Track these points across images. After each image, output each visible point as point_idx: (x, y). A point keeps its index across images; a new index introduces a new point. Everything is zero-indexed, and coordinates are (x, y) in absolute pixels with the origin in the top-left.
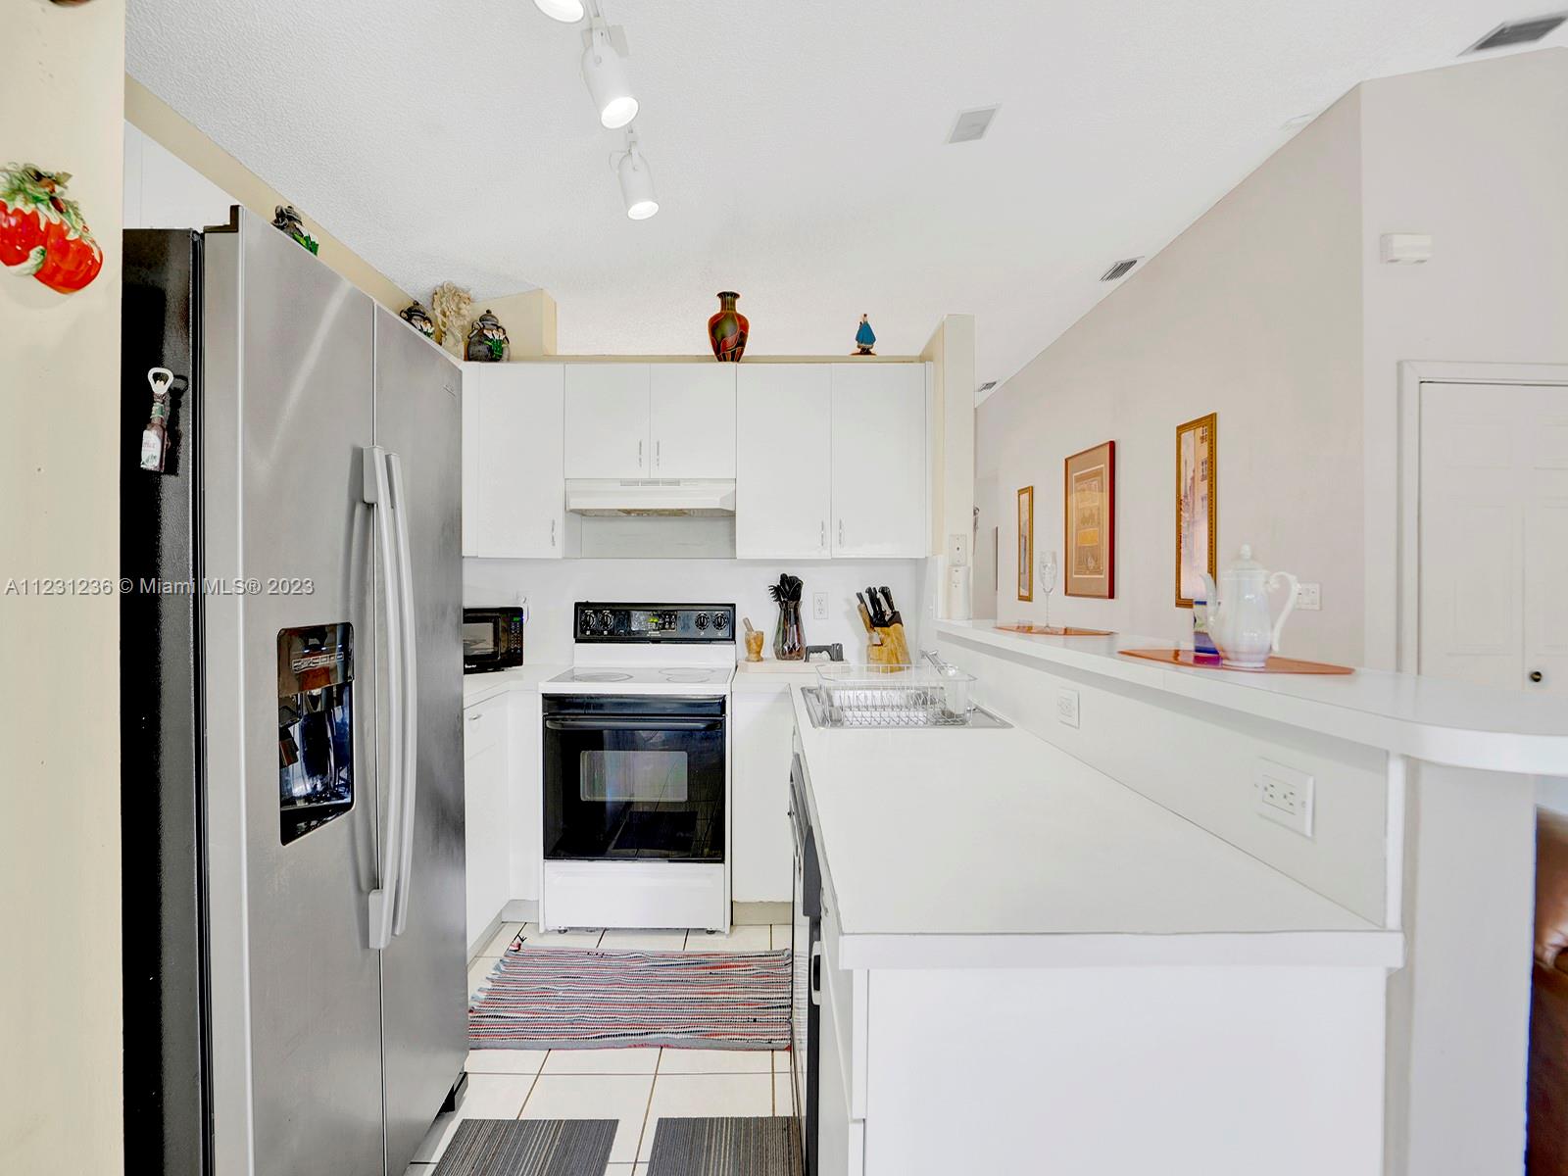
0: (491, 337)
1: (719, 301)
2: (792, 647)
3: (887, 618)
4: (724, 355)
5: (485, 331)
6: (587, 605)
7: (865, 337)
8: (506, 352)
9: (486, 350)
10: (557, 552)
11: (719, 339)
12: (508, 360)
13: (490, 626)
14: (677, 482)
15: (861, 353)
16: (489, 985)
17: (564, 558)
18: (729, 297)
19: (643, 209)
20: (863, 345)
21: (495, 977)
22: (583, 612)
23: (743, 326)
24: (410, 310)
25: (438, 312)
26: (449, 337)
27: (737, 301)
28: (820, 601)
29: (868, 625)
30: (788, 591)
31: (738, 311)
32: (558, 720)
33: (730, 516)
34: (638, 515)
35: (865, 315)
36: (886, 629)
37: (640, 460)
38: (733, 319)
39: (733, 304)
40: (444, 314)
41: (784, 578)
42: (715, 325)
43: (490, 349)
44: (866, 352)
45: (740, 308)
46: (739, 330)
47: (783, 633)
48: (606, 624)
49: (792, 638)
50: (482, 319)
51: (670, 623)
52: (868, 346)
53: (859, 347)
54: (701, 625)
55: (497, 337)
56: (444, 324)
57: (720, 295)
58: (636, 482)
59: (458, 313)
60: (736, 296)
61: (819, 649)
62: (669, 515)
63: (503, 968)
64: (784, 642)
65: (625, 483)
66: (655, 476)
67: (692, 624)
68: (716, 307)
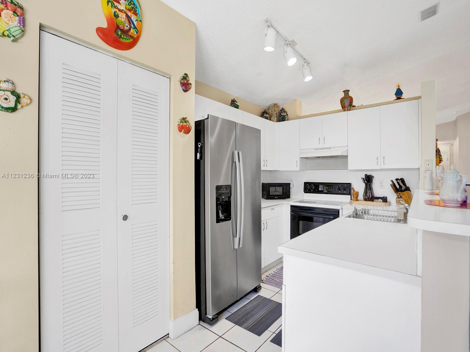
0: (282, 115)
1: (343, 93)
2: (370, 197)
3: (403, 189)
4: (345, 109)
5: (281, 114)
6: (308, 183)
7: (399, 94)
8: (287, 118)
9: (281, 118)
10: (298, 169)
11: (343, 105)
12: (288, 120)
13: (281, 188)
14: (330, 148)
15: (397, 99)
16: (274, 273)
17: (300, 170)
18: (346, 92)
19: (308, 79)
20: (398, 96)
21: (276, 272)
22: (306, 185)
23: (351, 99)
24: (264, 112)
25: (270, 111)
26: (273, 117)
27: (349, 92)
28: (381, 183)
29: (395, 191)
30: (368, 180)
31: (350, 95)
32: (294, 212)
33: (346, 157)
34: (322, 158)
35: (399, 86)
36: (403, 193)
37: (319, 142)
38: (347, 98)
39: (348, 93)
40: (272, 111)
41: (366, 175)
42: (342, 101)
43: (283, 118)
44: (399, 98)
45: (350, 94)
46: (349, 101)
47: (366, 192)
48: (312, 188)
49: (369, 194)
50: (281, 111)
51: (330, 189)
52: (399, 96)
53: (396, 97)
54: (339, 189)
55: (284, 115)
56: (272, 113)
57: (343, 92)
58: (318, 149)
59: (275, 110)
60: (348, 91)
61: (378, 198)
62: (329, 157)
63: (278, 271)
64: (366, 195)
65: (315, 149)
66: (324, 146)
67: (337, 189)
68: (342, 95)
